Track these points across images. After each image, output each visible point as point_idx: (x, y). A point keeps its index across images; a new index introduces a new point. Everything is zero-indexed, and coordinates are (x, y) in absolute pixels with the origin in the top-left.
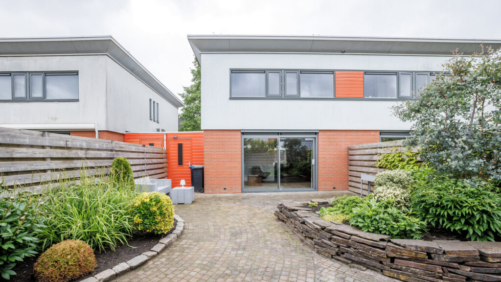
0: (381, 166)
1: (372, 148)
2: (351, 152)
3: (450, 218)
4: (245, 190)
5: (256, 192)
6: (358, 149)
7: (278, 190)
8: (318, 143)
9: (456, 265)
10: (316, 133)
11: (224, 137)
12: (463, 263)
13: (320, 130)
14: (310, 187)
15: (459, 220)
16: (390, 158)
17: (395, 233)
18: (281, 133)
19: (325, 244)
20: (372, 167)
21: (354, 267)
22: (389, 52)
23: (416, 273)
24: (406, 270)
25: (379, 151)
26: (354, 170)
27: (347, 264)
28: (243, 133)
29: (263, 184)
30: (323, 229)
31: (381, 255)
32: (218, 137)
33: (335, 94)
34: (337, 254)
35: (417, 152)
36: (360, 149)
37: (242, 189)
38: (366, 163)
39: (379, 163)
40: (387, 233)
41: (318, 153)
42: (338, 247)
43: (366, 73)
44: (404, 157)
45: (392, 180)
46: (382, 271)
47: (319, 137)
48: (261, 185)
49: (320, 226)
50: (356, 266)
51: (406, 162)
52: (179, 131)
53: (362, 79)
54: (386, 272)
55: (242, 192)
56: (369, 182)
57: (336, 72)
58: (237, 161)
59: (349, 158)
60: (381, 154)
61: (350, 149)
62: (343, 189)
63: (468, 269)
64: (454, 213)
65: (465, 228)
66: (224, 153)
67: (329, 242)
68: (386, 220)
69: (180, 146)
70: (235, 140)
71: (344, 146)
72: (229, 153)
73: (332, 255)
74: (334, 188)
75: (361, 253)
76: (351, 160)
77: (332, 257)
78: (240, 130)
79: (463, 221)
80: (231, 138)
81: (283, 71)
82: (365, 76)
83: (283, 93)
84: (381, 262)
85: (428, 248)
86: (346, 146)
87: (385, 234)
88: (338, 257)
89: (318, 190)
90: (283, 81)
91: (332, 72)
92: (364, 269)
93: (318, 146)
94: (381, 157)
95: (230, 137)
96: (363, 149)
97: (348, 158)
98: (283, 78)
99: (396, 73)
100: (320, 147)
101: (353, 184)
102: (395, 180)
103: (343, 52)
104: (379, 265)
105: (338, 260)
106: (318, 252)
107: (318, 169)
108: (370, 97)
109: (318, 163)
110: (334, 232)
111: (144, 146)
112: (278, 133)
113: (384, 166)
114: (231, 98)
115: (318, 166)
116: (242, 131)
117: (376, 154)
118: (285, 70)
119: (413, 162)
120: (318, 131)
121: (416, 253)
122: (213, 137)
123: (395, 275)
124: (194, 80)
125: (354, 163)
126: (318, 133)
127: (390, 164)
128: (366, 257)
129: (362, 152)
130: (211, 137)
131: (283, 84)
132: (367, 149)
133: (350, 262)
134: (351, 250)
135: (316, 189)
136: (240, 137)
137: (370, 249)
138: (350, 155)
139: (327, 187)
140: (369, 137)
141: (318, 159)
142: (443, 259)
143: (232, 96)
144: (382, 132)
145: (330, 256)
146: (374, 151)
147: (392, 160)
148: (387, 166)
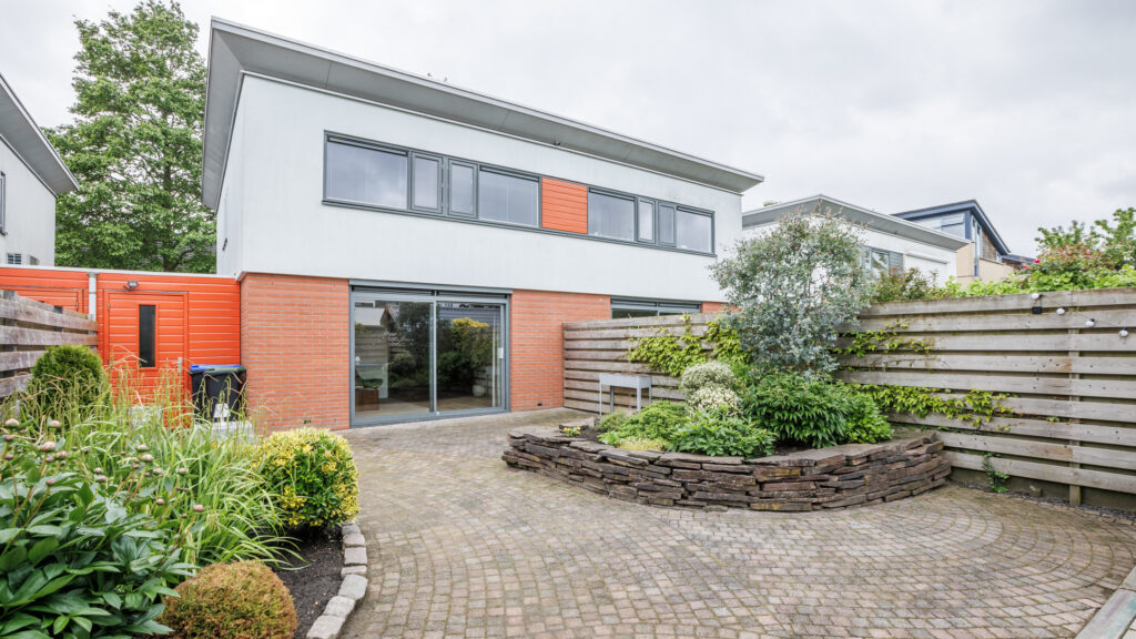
0: (638, 358)
1: (615, 328)
2: (569, 334)
3: (798, 424)
4: (356, 420)
5: (383, 424)
6: (583, 329)
7: (431, 415)
8: (510, 316)
9: (826, 476)
10: (506, 296)
11: (305, 293)
12: (831, 473)
13: (514, 290)
14: (490, 405)
15: (808, 425)
16: (656, 345)
17: (749, 451)
18: (438, 292)
19: (662, 485)
20: (616, 361)
21: (711, 510)
22: (625, 160)
23: (789, 497)
24: (779, 496)
25: (632, 333)
26: (577, 367)
27: (701, 507)
28: (353, 288)
29: (380, 405)
30: (652, 462)
31: (748, 483)
32: (288, 292)
33: (541, 222)
34: (683, 497)
35: (702, 335)
36: (589, 329)
37: (350, 419)
38: (604, 355)
39: (634, 354)
40: (740, 453)
41: (510, 335)
42: (683, 484)
43: (592, 189)
44: (680, 343)
45: (713, 379)
46: (749, 505)
47: (514, 302)
48: (377, 409)
49: (645, 458)
50: (714, 507)
51: (684, 351)
52: (59, 262)
53: (584, 200)
54: (756, 506)
55: (351, 427)
56: (611, 387)
57: (545, 180)
58: (339, 354)
59: (566, 344)
60: (635, 339)
61: (565, 328)
62: (555, 406)
63: (836, 478)
64: (804, 415)
65: (814, 434)
66: (304, 333)
67: (668, 482)
68: (733, 435)
69: (147, 315)
70: (335, 302)
71: (555, 321)
72: (320, 334)
73: (675, 500)
74: (540, 405)
75: (720, 486)
76: (568, 349)
77: (675, 503)
78: (348, 280)
79: (812, 425)
80: (323, 298)
81: (446, 159)
82: (590, 195)
83: (445, 205)
84: (747, 494)
85: (800, 461)
86: (560, 323)
87: (737, 455)
88: (684, 502)
89: (510, 411)
90: (444, 179)
91: (536, 178)
92: (725, 508)
93: (510, 322)
94: (635, 344)
95: (320, 294)
96: (597, 329)
97: (563, 344)
98: (445, 173)
99: (633, 198)
100: (514, 322)
101: (574, 394)
102: (716, 378)
103: (556, 144)
104: (746, 498)
105: (684, 505)
106: (648, 503)
107: (510, 368)
108: (596, 234)
109: (511, 355)
110: (675, 464)
111: (59, 309)
112: (433, 292)
113: (645, 359)
114: (326, 202)
115: (511, 361)
116: (351, 283)
117: (626, 338)
118: (451, 158)
119: (696, 351)
120: (511, 292)
121: (791, 470)
122: (275, 292)
123: (767, 507)
124: (81, 109)
125: (576, 354)
126: (510, 295)
127: (657, 356)
128: (730, 491)
129: (595, 334)
130: (271, 291)
131: (445, 185)
132: (605, 328)
133: (705, 503)
134: (707, 485)
135: (508, 408)
136: (347, 295)
137: (733, 478)
138: (567, 340)
139: (528, 403)
140: (595, 306)
141: (510, 348)
142: (814, 472)
143: (329, 198)
144: (614, 299)
145: (672, 503)
146: (621, 333)
147: (661, 348)
148: (649, 358)
